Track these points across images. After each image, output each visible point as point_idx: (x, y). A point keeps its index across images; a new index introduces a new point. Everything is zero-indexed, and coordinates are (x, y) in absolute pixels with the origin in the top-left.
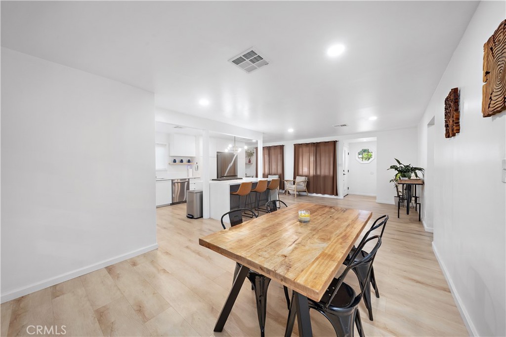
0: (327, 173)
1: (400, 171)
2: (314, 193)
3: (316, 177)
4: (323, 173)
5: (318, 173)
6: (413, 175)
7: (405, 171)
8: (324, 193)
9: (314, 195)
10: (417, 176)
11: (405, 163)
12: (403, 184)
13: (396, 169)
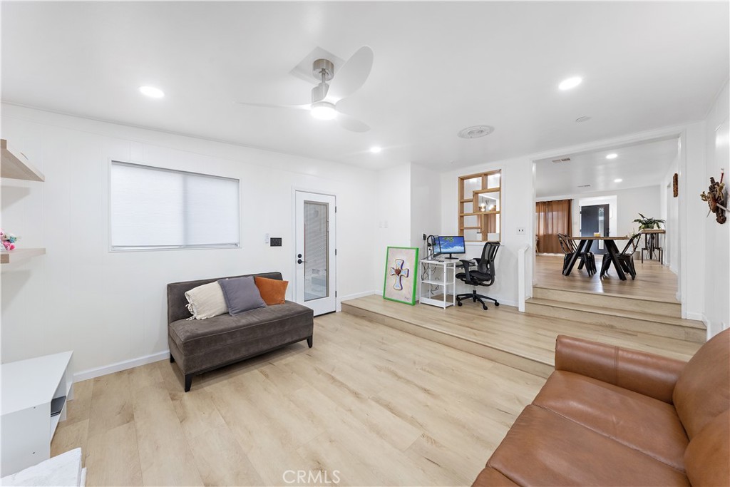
0: (560, 232)
1: (643, 224)
2: (544, 252)
3: (547, 237)
4: (555, 232)
5: (550, 232)
6: (655, 225)
7: (648, 224)
8: (557, 252)
9: (545, 254)
10: (659, 227)
11: (648, 217)
12: (646, 234)
13: (640, 221)
